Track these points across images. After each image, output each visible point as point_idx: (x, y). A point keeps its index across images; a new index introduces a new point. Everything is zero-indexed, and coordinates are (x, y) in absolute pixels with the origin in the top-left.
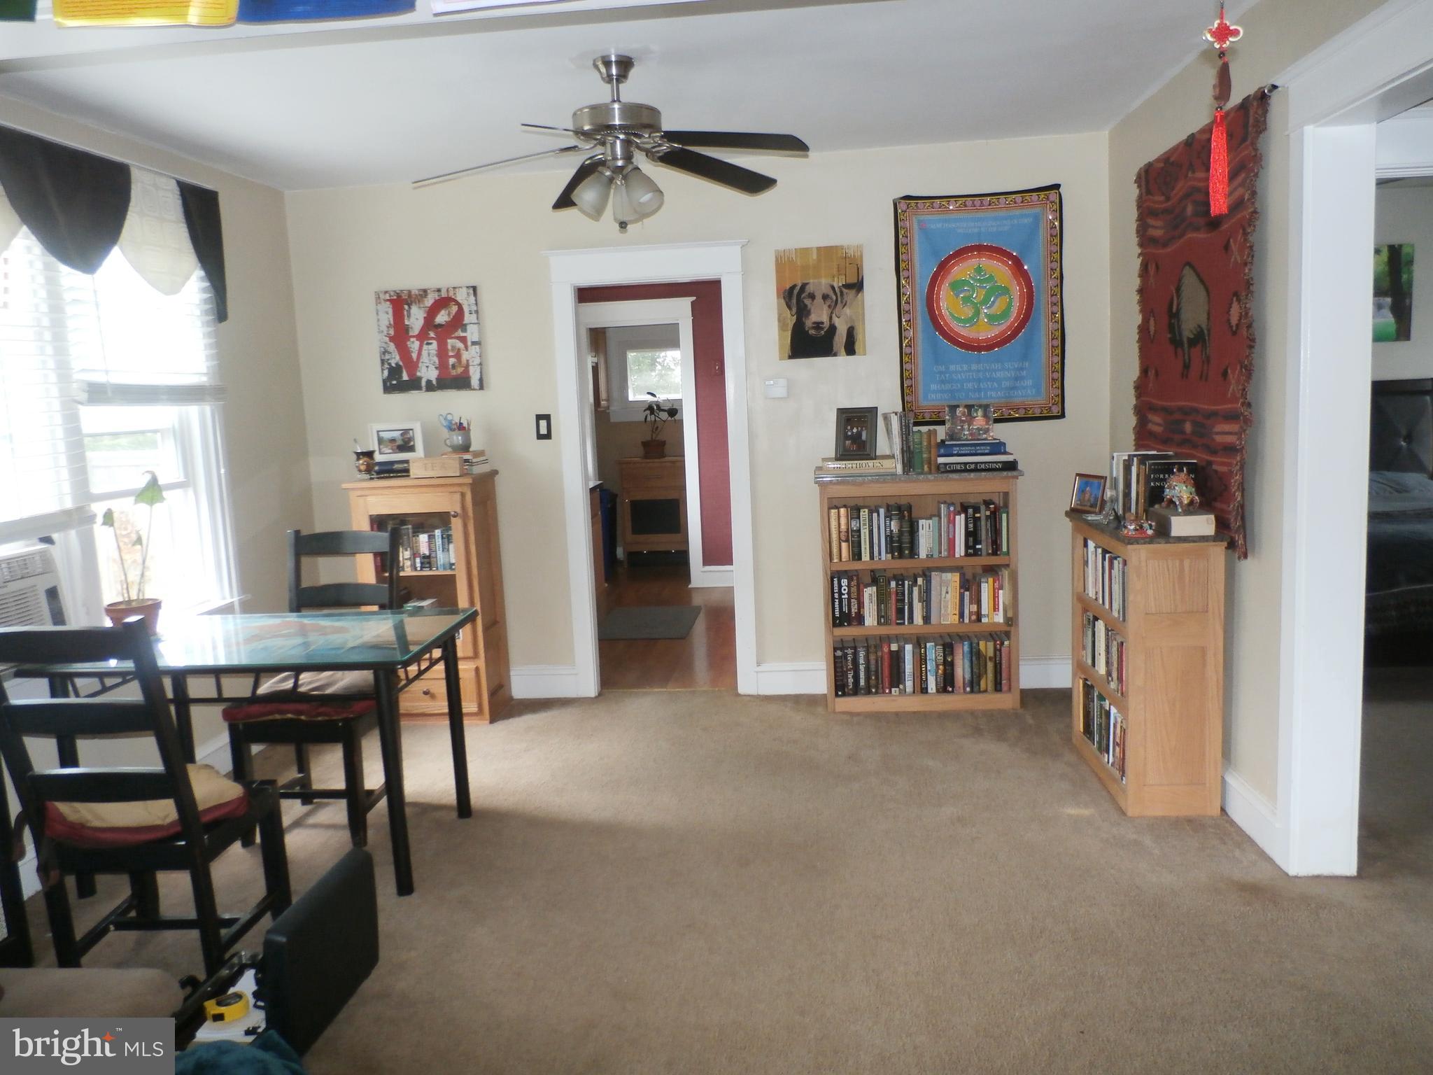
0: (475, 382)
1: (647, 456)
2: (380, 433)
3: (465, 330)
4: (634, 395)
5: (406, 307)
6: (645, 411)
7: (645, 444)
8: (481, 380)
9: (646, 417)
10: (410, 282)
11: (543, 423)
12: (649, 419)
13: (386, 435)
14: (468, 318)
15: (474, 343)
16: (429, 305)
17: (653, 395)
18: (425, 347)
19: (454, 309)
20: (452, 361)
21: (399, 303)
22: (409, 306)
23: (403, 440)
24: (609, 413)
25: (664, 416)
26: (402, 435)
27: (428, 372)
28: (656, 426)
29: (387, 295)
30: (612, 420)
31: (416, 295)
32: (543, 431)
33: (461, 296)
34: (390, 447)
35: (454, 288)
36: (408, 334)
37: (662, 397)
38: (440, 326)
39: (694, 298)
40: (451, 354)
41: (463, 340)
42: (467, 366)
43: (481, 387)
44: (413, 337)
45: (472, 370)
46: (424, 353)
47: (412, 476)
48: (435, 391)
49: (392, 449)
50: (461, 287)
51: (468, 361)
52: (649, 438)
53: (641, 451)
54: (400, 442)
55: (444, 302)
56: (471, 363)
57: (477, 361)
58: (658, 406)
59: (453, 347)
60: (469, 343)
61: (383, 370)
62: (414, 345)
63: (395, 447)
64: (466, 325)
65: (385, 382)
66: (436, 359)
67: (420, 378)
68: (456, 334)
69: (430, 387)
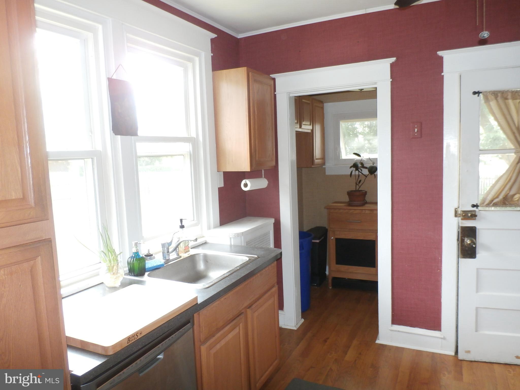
1: (350, 204)
4: (346, 155)
6: (351, 167)
7: (350, 194)
9: (352, 172)
12: (353, 173)
17: (359, 155)
24: (325, 168)
25: (366, 172)
28: (359, 180)
30: (327, 174)
37: (365, 156)
39: (393, 59)
52: (353, 188)
53: (346, 199)
58: (362, 164)
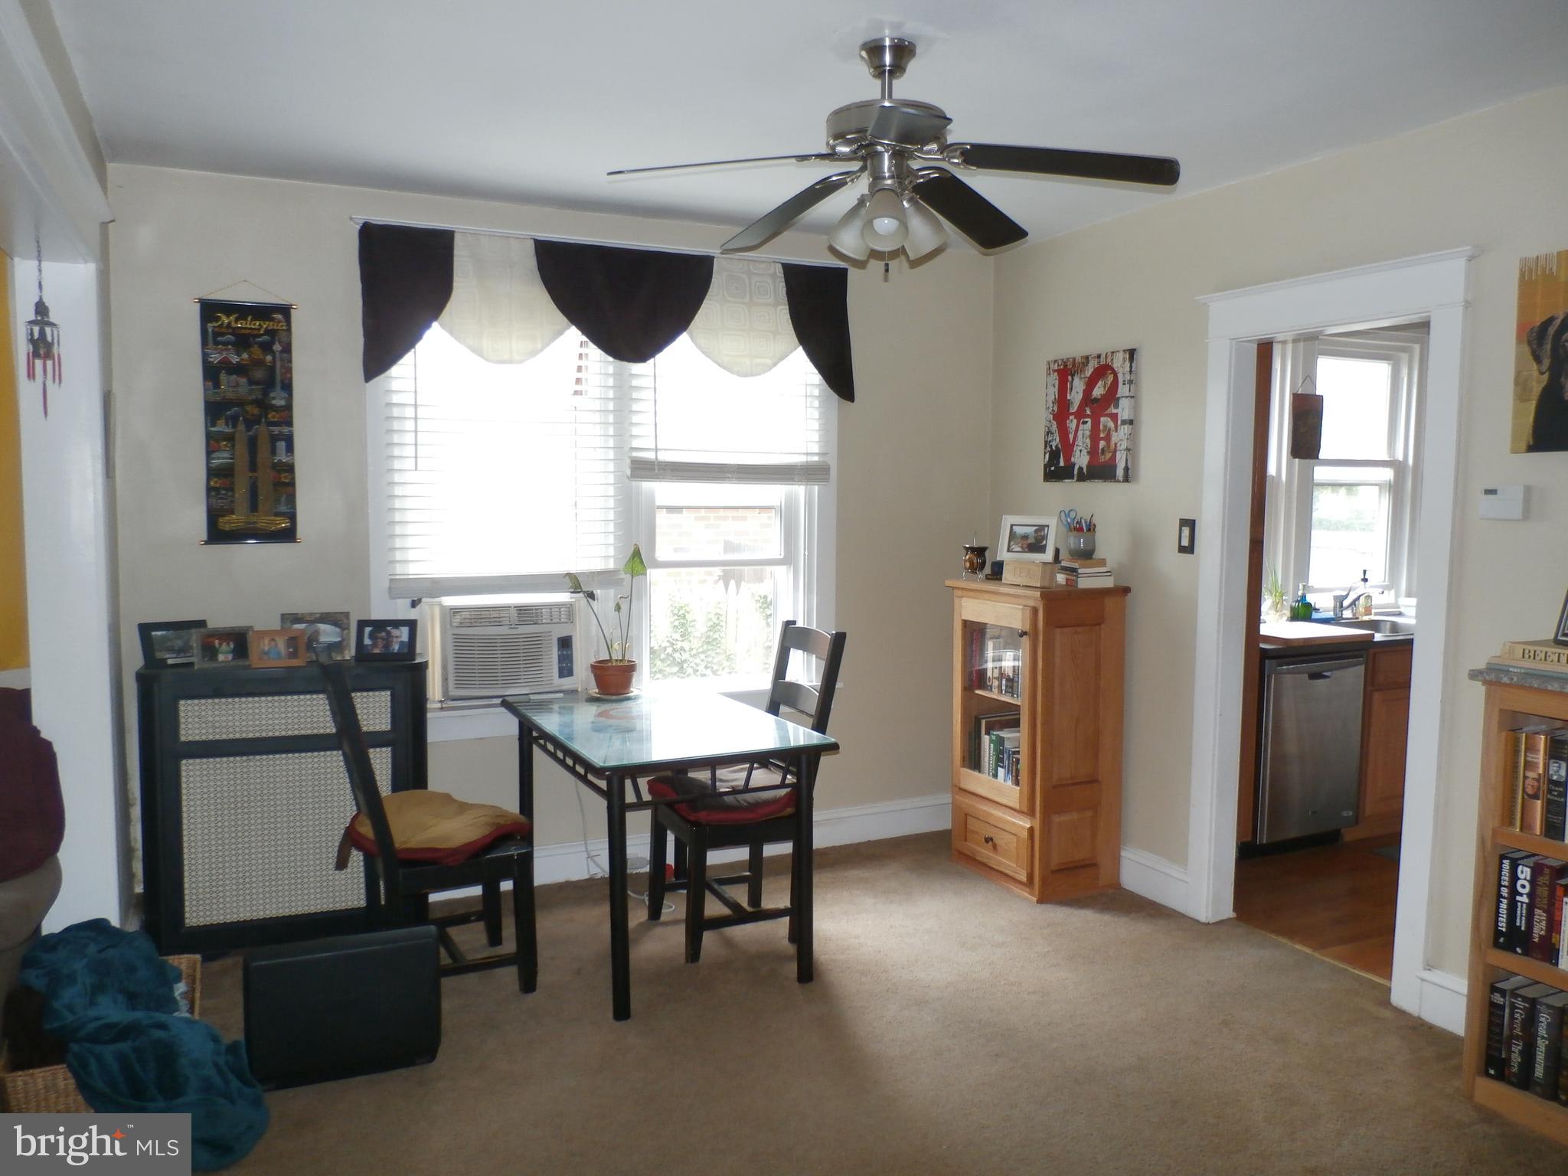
0: (1120, 472)
2: (1014, 527)
3: (1117, 406)
5: (1070, 378)
8: (1126, 469)
10: (1075, 349)
11: (1186, 531)
13: (1019, 530)
14: (1123, 390)
15: (1124, 422)
16: (1088, 375)
18: (1081, 427)
19: (1111, 378)
20: (1102, 444)
21: (1065, 372)
22: (1073, 376)
23: (1036, 538)
26: (1036, 531)
27: (1081, 459)
29: (1056, 364)
31: (1079, 363)
32: (1185, 542)
33: (1119, 363)
34: (1020, 545)
35: (1113, 353)
36: (1069, 411)
38: (1096, 400)
40: (1102, 435)
41: (1114, 417)
42: (1115, 452)
43: (1126, 479)
44: (1072, 414)
45: (1118, 455)
46: (1080, 433)
47: (1003, 581)
48: (1084, 481)
49: (1022, 547)
50: (1118, 351)
51: (1116, 444)
54: (1031, 540)
55: (1104, 370)
56: (1118, 448)
57: (1124, 445)
59: (1105, 426)
60: (1119, 423)
61: (1045, 453)
62: (1072, 423)
63: (1025, 546)
64: (1119, 398)
65: (1046, 466)
66: (1088, 441)
67: (1074, 465)
68: (1108, 411)
69: (1082, 478)
